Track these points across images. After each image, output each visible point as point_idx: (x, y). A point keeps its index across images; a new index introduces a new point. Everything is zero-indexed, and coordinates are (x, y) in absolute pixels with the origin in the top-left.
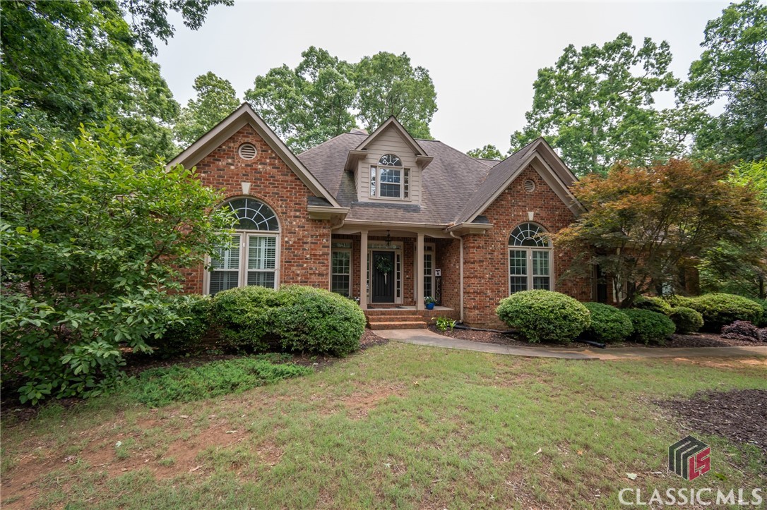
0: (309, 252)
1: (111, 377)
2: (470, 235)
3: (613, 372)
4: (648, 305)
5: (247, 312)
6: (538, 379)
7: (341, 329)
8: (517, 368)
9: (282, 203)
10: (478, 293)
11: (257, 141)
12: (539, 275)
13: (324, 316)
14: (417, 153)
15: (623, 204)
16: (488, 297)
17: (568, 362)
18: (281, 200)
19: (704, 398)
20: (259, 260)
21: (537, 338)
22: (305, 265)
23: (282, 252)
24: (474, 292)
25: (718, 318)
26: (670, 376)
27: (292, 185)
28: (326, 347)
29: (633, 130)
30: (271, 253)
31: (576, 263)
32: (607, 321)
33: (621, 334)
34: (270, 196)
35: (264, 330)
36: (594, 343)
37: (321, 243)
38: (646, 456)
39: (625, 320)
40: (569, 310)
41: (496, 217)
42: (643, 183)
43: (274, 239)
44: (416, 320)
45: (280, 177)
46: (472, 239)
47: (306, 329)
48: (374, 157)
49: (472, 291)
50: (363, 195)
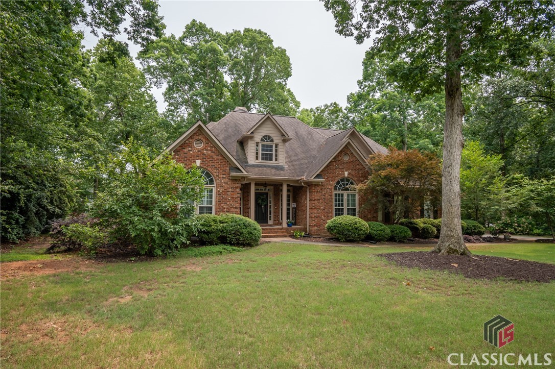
0: (230, 196)
2: (313, 185)
5: (212, 226)
7: (254, 234)
9: (216, 171)
10: (317, 218)
11: (203, 138)
12: (350, 207)
13: (246, 228)
14: (283, 135)
16: (322, 219)
18: (216, 169)
20: (204, 201)
21: (344, 239)
22: (228, 203)
23: (216, 196)
24: (315, 217)
27: (221, 161)
28: (247, 242)
30: (211, 197)
32: (378, 231)
33: (384, 237)
34: (210, 167)
35: (219, 234)
36: (371, 241)
37: (236, 192)
39: (387, 229)
40: (358, 225)
41: (327, 175)
43: (212, 189)
44: (283, 233)
45: (215, 157)
46: (313, 188)
47: (239, 233)
48: (258, 137)
49: (313, 216)
50: (251, 160)
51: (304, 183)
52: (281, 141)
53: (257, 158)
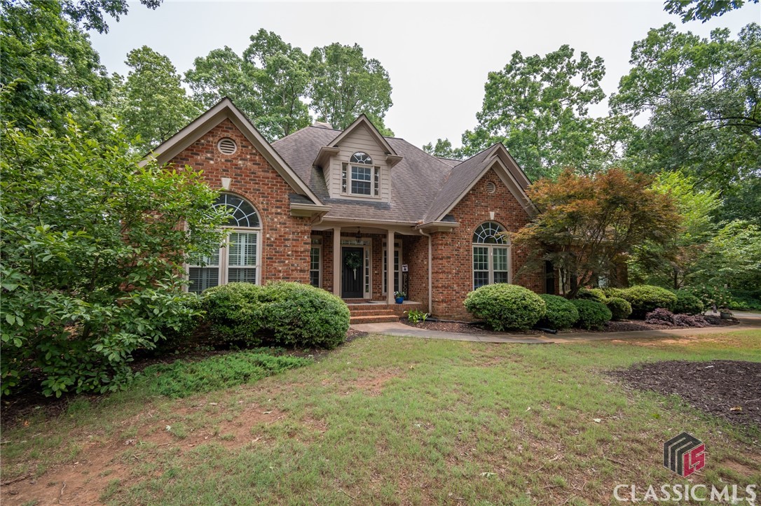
0: (290, 248)
1: (121, 372)
2: (439, 232)
3: (567, 352)
4: (588, 296)
5: (241, 308)
6: (509, 360)
7: (333, 323)
8: (490, 352)
9: (264, 200)
10: (446, 288)
11: (236, 136)
12: (498, 270)
13: (316, 310)
14: (387, 153)
15: (572, 207)
16: (455, 290)
17: (530, 346)
18: (262, 197)
19: (639, 368)
20: (240, 257)
21: (501, 327)
22: (287, 262)
23: (263, 249)
24: (442, 286)
25: (643, 306)
26: (611, 353)
27: (273, 182)
28: (319, 340)
29: (573, 136)
30: (252, 250)
31: (530, 259)
32: (559, 311)
33: (570, 321)
34: (251, 193)
35: (258, 325)
36: (548, 330)
37: (303, 240)
38: (604, 408)
39: (572, 309)
40: (528, 301)
41: (462, 216)
42: (587, 189)
43: (255, 235)
44: (388, 313)
45: (261, 174)
46: (440, 237)
47: (300, 323)
48: (345, 155)
49: (440, 285)
50: (335, 191)
51: (424, 230)
52: (384, 163)
53: (344, 190)
